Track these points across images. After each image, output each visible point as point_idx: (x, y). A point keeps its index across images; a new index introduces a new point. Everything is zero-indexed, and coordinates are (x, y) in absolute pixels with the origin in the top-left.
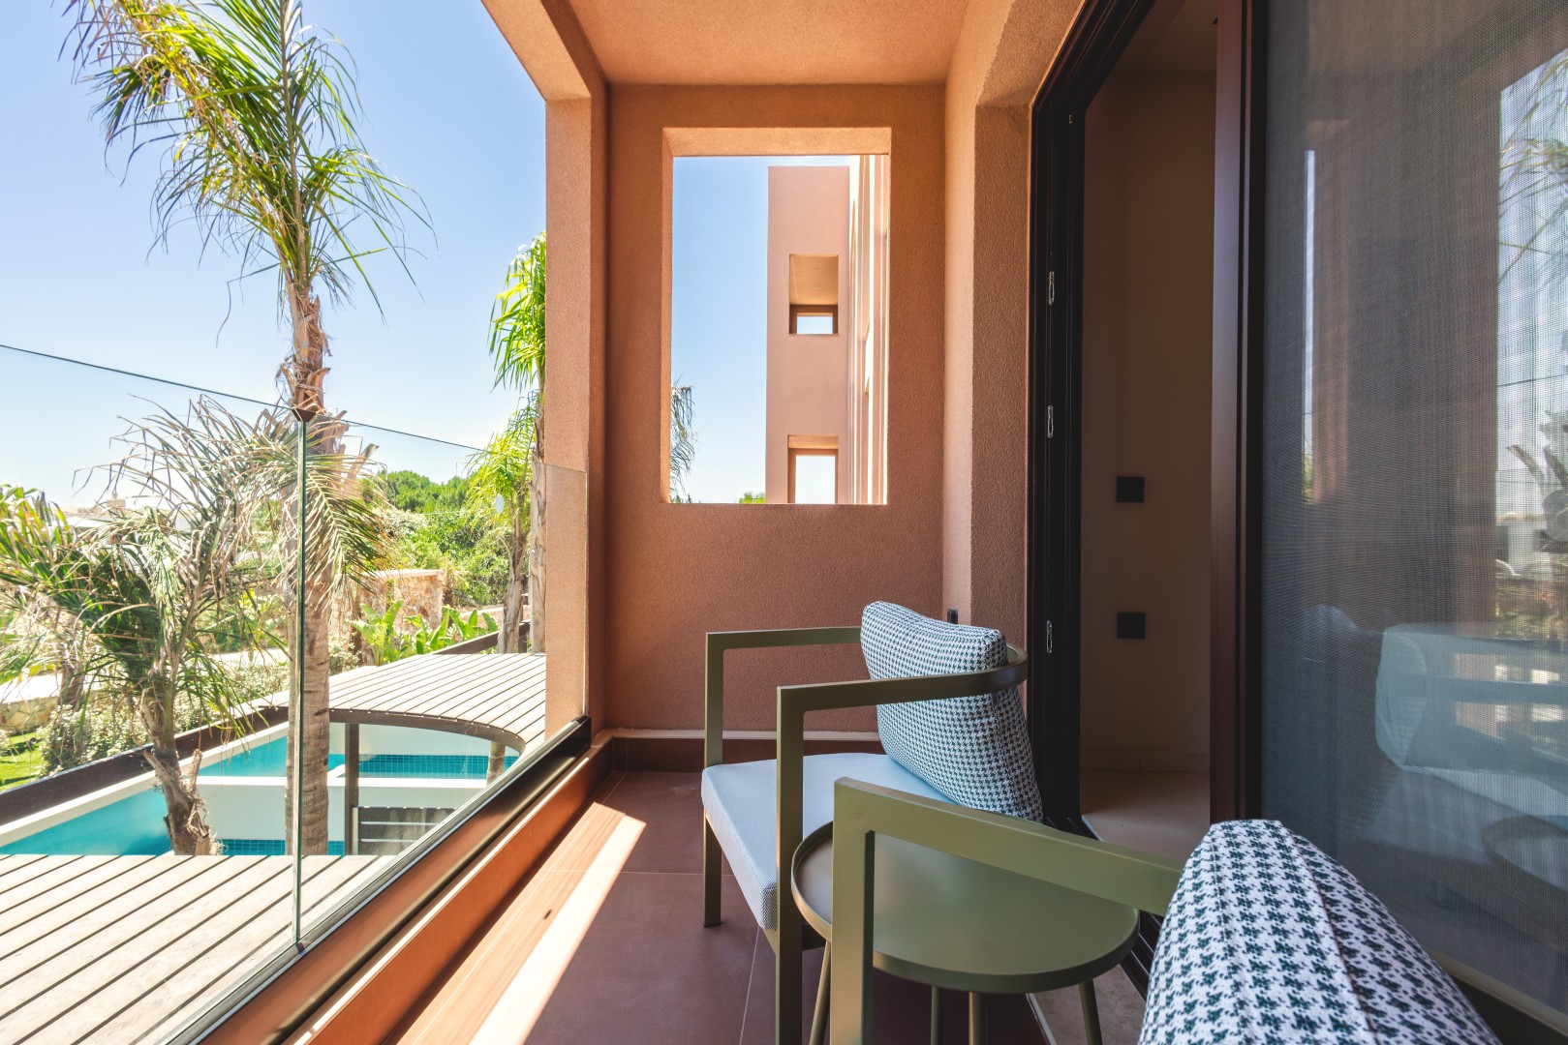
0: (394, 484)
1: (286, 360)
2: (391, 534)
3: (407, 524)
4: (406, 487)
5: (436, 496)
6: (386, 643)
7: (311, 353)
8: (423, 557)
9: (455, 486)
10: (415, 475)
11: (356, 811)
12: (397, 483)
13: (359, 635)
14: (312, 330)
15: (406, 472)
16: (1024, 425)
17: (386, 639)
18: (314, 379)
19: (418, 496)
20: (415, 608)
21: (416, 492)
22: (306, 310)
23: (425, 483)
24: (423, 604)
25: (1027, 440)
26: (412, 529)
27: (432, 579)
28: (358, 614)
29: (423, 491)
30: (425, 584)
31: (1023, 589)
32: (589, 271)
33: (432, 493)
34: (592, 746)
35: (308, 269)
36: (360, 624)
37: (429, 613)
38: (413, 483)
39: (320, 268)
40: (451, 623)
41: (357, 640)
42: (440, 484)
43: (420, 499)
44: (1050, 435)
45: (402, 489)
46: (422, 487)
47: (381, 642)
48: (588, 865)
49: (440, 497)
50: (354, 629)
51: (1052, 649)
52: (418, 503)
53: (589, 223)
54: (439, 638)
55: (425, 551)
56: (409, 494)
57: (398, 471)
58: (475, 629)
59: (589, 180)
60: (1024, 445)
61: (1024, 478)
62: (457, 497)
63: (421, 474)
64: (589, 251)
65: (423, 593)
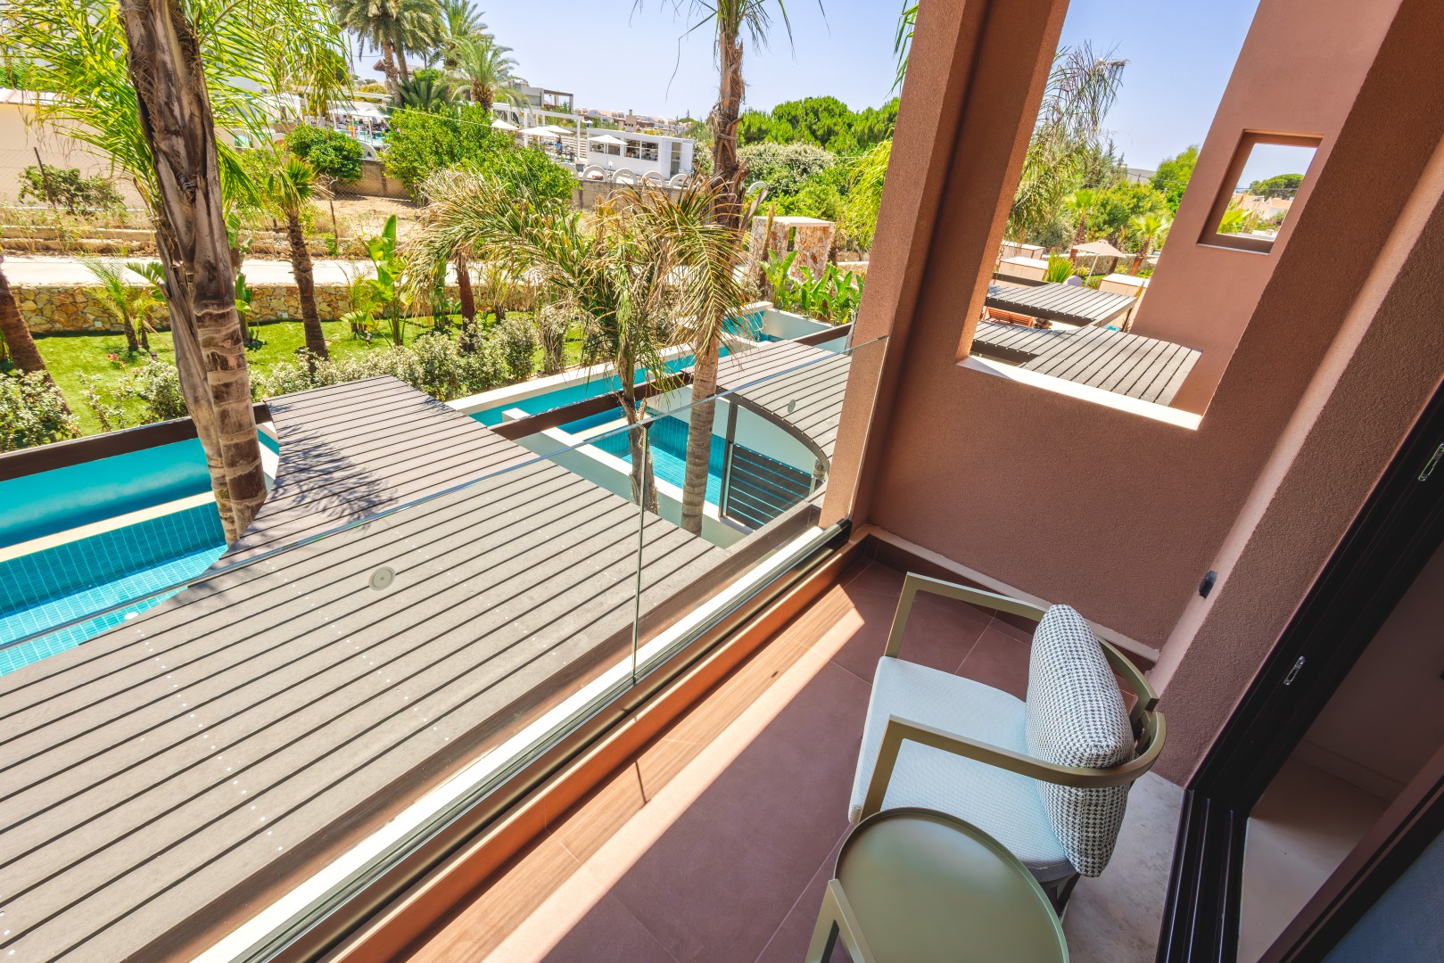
0: (817, 110)
1: (714, 107)
2: (805, 170)
3: (819, 162)
4: (826, 114)
5: (850, 126)
6: (781, 285)
7: (731, 103)
8: (824, 200)
9: (867, 119)
10: (836, 102)
11: (732, 446)
12: (820, 110)
13: (764, 274)
14: (734, 79)
15: (829, 97)
16: (1392, 450)
17: (782, 282)
18: (731, 128)
19: (835, 124)
20: (808, 254)
21: (834, 120)
22: (732, 57)
23: (843, 111)
24: (814, 252)
25: (1387, 466)
26: (821, 167)
27: (825, 230)
28: (765, 258)
29: (840, 120)
30: (819, 233)
31: (1290, 612)
32: (935, 134)
33: (847, 122)
34: (850, 541)
35: (737, 14)
36: (766, 265)
37: (818, 260)
38: (833, 110)
39: (747, 12)
40: (830, 278)
41: (763, 279)
42: (855, 113)
43: (836, 128)
44: (1422, 477)
45: (824, 115)
46: (840, 115)
47: (777, 284)
48: (812, 644)
49: (853, 129)
50: (761, 269)
51: (1292, 683)
52: (834, 132)
53: (947, 77)
54: (820, 290)
55: (827, 194)
56: (828, 122)
57: (823, 96)
58: (848, 289)
59: (959, 22)
60: (1379, 471)
61: (1357, 507)
62: (866, 131)
63: (841, 100)
64: (940, 110)
65: (816, 240)
